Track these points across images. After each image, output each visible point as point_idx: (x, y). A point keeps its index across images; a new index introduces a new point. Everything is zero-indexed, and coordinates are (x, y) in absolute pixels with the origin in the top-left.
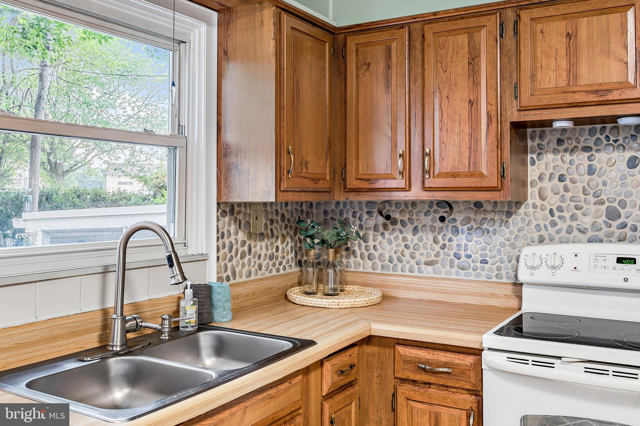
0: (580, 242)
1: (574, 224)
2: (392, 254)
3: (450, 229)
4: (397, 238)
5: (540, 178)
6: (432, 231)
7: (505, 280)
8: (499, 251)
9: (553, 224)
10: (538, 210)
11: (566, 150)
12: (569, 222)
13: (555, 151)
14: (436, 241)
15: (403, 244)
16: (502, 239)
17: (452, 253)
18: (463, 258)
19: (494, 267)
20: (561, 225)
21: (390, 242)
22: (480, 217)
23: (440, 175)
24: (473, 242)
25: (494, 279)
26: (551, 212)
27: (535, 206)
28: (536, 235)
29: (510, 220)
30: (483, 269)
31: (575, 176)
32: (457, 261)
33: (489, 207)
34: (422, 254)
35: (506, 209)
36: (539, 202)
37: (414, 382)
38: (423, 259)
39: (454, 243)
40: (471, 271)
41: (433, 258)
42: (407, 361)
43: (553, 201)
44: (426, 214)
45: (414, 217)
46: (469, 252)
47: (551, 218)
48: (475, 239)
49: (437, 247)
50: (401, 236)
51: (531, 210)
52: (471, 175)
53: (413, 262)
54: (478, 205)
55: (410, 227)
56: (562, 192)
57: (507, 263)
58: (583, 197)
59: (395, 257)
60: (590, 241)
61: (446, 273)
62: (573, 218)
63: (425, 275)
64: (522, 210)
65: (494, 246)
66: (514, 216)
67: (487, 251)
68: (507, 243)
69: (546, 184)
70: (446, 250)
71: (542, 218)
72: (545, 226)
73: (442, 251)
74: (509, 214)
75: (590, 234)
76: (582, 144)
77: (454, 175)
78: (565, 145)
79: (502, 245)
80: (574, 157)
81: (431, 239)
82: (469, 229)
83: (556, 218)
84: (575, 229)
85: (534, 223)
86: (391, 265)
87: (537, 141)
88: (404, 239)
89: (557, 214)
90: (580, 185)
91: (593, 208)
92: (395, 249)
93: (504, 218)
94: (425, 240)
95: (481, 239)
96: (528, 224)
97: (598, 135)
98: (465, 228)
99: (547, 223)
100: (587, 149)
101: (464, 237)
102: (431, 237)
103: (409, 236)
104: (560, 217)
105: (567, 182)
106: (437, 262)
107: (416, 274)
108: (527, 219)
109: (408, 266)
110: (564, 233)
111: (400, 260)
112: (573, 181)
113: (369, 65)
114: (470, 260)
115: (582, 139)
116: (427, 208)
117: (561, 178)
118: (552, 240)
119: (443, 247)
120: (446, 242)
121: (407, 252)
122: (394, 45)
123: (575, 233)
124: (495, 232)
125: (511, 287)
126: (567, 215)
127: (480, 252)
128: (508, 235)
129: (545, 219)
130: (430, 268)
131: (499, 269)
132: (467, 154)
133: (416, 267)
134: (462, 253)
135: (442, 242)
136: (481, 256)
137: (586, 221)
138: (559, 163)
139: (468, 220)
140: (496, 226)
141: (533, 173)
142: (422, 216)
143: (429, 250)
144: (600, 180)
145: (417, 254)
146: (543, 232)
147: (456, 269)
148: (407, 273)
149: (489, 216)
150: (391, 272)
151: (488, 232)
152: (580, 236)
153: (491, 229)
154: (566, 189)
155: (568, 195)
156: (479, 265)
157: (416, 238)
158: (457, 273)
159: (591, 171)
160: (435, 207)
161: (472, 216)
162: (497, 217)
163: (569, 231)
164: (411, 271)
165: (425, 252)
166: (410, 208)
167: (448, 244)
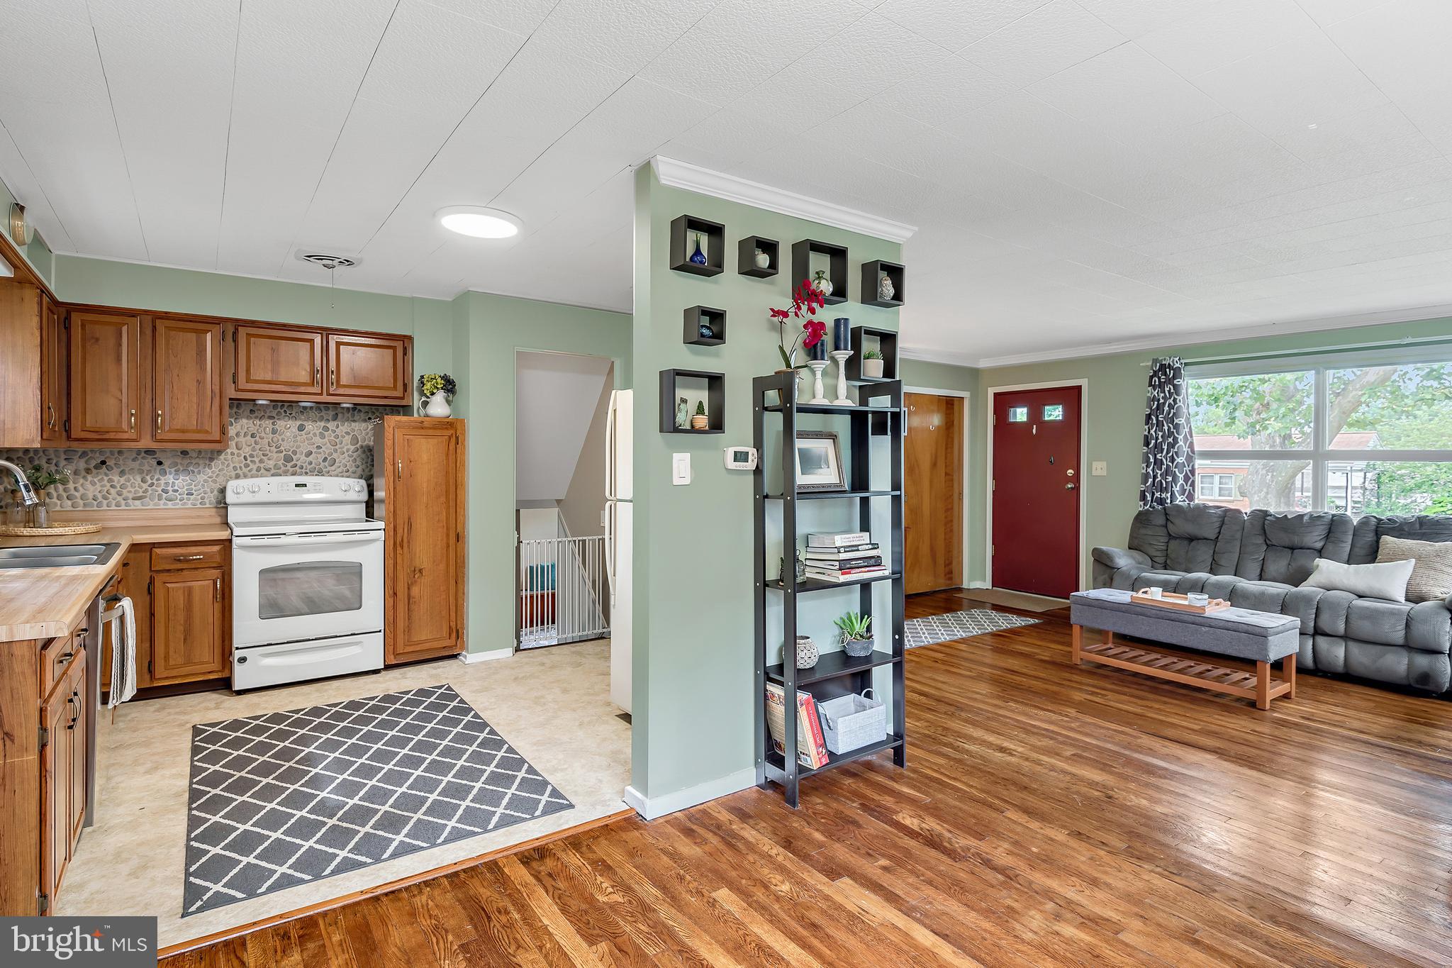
0: (266, 476)
1: (262, 465)
2: (97, 493)
3: (158, 471)
4: (102, 480)
5: (238, 434)
6: (140, 473)
7: (208, 506)
8: (203, 485)
9: (247, 466)
10: (235, 456)
11: (256, 417)
12: (258, 464)
13: (248, 418)
14: (143, 481)
15: (108, 485)
16: (206, 477)
17: (160, 489)
18: (171, 493)
19: (199, 497)
20: (252, 466)
21: (93, 484)
22: (186, 461)
23: (171, 431)
24: (180, 480)
25: (199, 506)
26: (245, 458)
27: (232, 454)
28: (233, 474)
29: (213, 464)
30: (189, 499)
31: (263, 434)
32: (165, 495)
33: (195, 455)
34: (130, 492)
35: (209, 455)
36: (236, 451)
37: (169, 571)
38: (131, 496)
39: (162, 482)
40: (178, 501)
41: (141, 494)
42: (165, 558)
43: (247, 450)
44: (134, 460)
45: (121, 462)
46: (176, 488)
47: (245, 462)
48: (181, 477)
49: (145, 486)
50: (106, 478)
51: (229, 457)
52: (198, 431)
53: (119, 498)
54: (184, 453)
55: (116, 470)
56: (254, 445)
57: (209, 494)
58: (268, 448)
59: (99, 496)
60: (272, 475)
61: (155, 505)
62: (261, 461)
63: (132, 507)
64: (222, 457)
65: (199, 482)
66: (215, 461)
67: (193, 486)
68: (210, 480)
69: (242, 439)
70: (154, 487)
71: (238, 461)
72: (240, 467)
73: (150, 488)
74: (211, 459)
75: (273, 471)
76: (268, 414)
77: (183, 431)
78: (256, 414)
79: (205, 481)
80: (262, 422)
81: (139, 479)
82: (175, 471)
83: (248, 462)
84: (262, 469)
85: (232, 465)
86: (95, 503)
87: (235, 410)
88: (110, 480)
89: (249, 459)
90: (266, 441)
91: (275, 455)
92: (99, 489)
93: (207, 462)
94: (133, 480)
95: (187, 478)
96: (228, 466)
97: (279, 410)
98: (173, 470)
99: (242, 465)
100: (271, 417)
101: (171, 477)
102: (139, 478)
103: (116, 478)
104: (251, 461)
105: (257, 438)
106: (145, 497)
107: (123, 507)
108: (226, 463)
109: (114, 502)
110: (254, 472)
111: (105, 498)
112: (262, 438)
113: (97, 340)
114: (177, 494)
115: (268, 411)
116: (135, 455)
117: (253, 436)
118: (245, 476)
119: (152, 485)
120: (154, 481)
121: (112, 491)
122: (125, 329)
123: (263, 471)
124: (199, 473)
125: (215, 510)
126: (256, 460)
127: (186, 488)
128: (210, 474)
129: (240, 462)
130: (138, 502)
131: (202, 498)
132: (195, 417)
133: (123, 502)
134: (170, 488)
135: (150, 481)
136: (187, 490)
137: (271, 464)
138: (251, 425)
139: (176, 464)
140: (200, 468)
141: (232, 431)
142: (130, 462)
143: (137, 488)
144: (280, 438)
145: (125, 491)
146: (239, 471)
147: (164, 501)
148: (113, 507)
149: (194, 461)
150: (95, 508)
151: (193, 472)
152: (265, 472)
153: (196, 470)
154: (256, 443)
155: (258, 447)
156: (185, 496)
157: (122, 480)
158: (165, 504)
159: (274, 432)
160: (143, 454)
161: (179, 461)
162: (201, 462)
163: (258, 470)
164: (118, 505)
165: (133, 490)
166: (116, 455)
167: (155, 483)
